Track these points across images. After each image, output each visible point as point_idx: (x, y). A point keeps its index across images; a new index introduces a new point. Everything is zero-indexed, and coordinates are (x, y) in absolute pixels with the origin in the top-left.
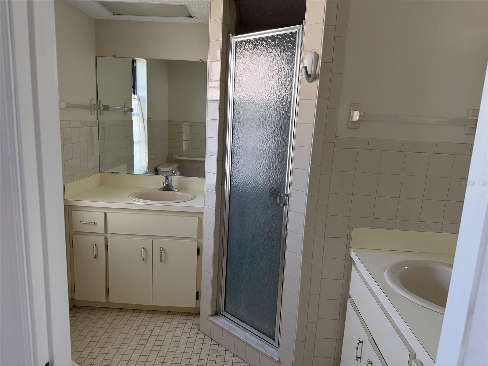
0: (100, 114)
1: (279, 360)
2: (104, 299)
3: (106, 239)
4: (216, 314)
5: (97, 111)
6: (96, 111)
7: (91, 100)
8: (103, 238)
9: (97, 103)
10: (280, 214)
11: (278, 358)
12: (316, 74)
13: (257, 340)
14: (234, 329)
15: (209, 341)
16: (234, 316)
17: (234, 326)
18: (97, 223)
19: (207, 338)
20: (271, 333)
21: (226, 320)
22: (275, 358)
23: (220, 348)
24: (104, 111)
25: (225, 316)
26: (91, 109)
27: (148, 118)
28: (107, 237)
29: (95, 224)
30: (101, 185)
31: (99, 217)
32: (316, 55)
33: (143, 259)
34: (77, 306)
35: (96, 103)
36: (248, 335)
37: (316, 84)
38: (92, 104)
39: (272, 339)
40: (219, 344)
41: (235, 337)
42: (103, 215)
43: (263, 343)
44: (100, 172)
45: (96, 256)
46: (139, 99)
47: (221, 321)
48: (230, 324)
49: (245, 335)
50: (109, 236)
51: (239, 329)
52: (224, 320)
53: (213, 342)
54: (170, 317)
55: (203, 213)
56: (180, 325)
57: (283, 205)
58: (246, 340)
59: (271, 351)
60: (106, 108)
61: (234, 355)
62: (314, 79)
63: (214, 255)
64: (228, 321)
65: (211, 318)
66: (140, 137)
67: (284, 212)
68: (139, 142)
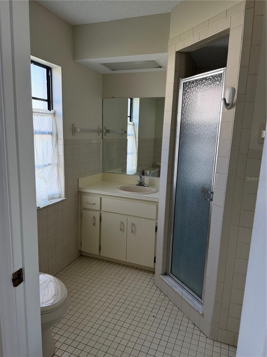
0: (104, 135)
1: (203, 314)
2: (97, 253)
3: (101, 214)
4: (166, 274)
5: (103, 133)
6: (101, 133)
7: (98, 126)
8: (99, 214)
9: (103, 128)
10: (208, 207)
11: (202, 312)
12: (233, 103)
13: (190, 297)
14: (176, 287)
15: (159, 292)
16: (176, 278)
17: (176, 285)
18: (96, 204)
19: (159, 290)
20: (200, 294)
21: (172, 279)
22: (200, 312)
23: (166, 298)
24: (107, 133)
25: (170, 276)
26: (98, 132)
27: (139, 137)
28: (101, 213)
29: (95, 204)
30: (103, 180)
31: (97, 200)
32: (234, 90)
33: (121, 230)
34: (83, 255)
35: (101, 128)
36: (184, 292)
37: (233, 110)
38: (99, 129)
39: (200, 298)
40: (166, 296)
41: (176, 292)
42: (99, 198)
43: (194, 300)
44: (103, 172)
45: (94, 224)
46: (134, 125)
47: (168, 280)
48: (174, 283)
49: (182, 292)
50: (102, 212)
51: (179, 287)
52: (170, 279)
53: (162, 293)
54: (137, 271)
55: (158, 202)
56: (142, 278)
57: (210, 200)
58: (182, 295)
59: (198, 306)
60: (108, 131)
61: (175, 305)
62: (232, 107)
63: (165, 232)
64: (172, 280)
65: (161, 277)
66: (132, 150)
67: (210, 205)
68: (132, 153)
